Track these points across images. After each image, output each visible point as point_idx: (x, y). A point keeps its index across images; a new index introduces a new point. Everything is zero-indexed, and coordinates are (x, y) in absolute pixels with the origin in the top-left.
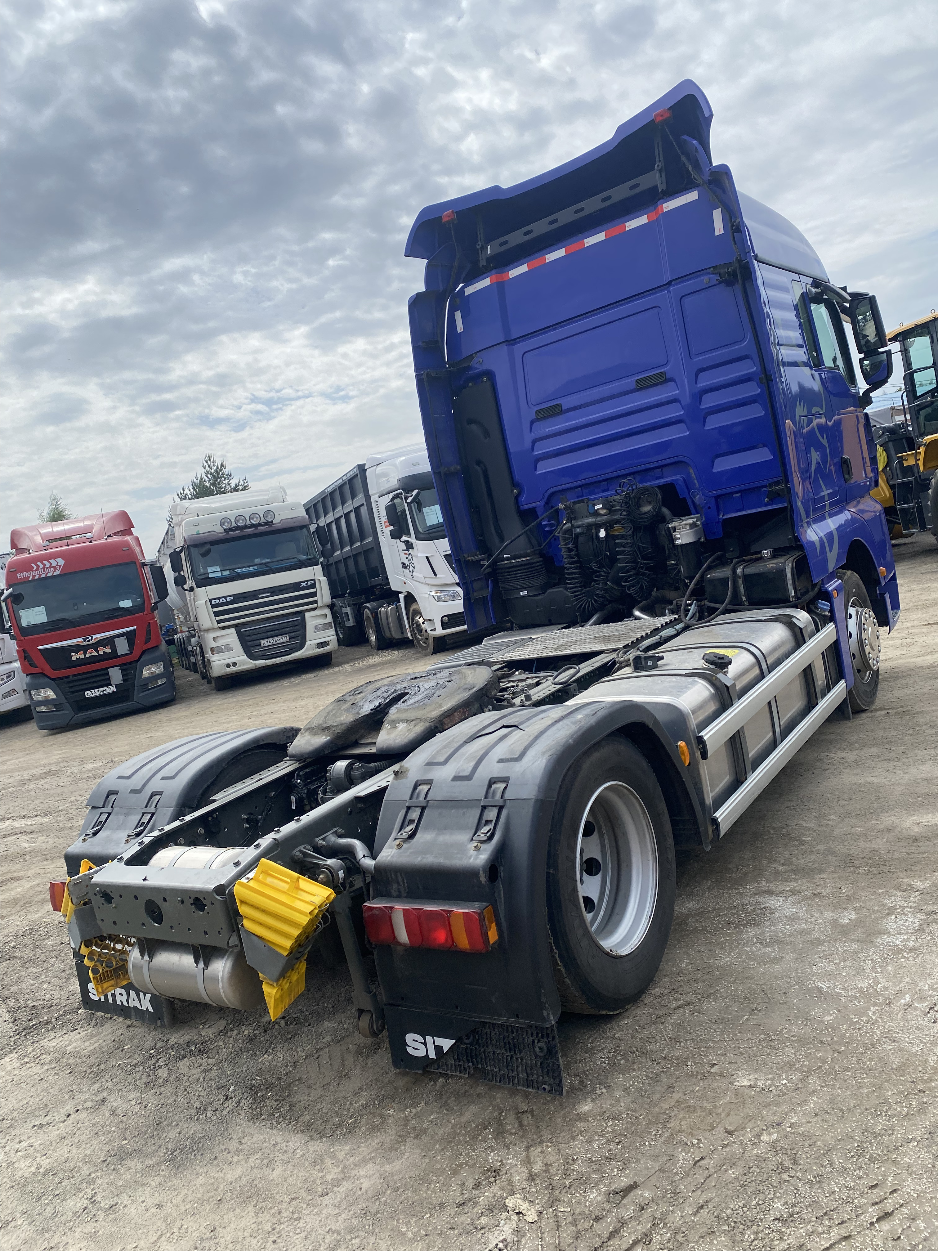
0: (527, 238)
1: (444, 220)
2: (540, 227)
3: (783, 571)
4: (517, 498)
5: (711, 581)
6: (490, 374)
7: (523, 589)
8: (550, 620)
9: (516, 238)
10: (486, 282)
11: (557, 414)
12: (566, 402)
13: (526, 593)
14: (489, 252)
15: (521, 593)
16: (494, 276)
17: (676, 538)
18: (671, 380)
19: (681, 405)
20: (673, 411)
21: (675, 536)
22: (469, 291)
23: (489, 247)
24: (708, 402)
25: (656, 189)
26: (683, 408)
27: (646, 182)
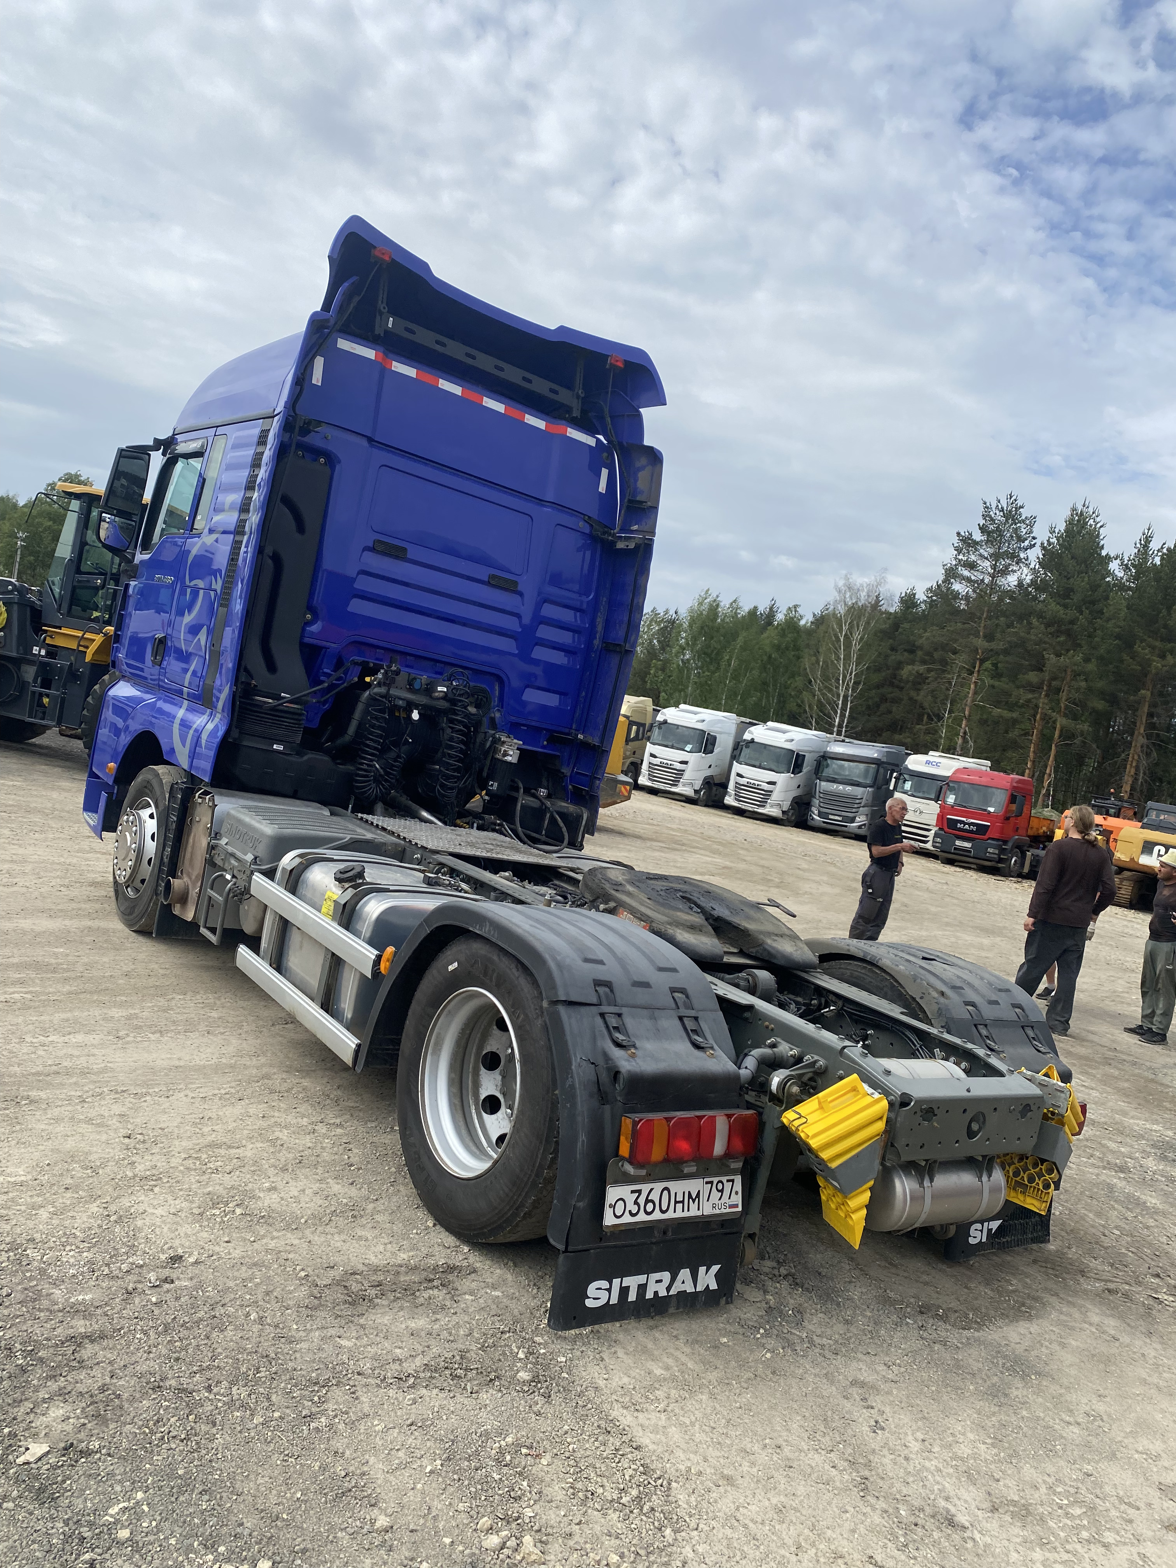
0: (437, 347)
1: (375, 253)
2: (456, 350)
3: (581, 816)
4: (306, 624)
6: (331, 460)
7: (279, 742)
8: (296, 792)
9: (425, 337)
10: (369, 353)
11: (397, 557)
12: (413, 552)
13: (281, 748)
14: (389, 325)
15: (275, 747)
16: (381, 354)
17: (506, 754)
18: (521, 594)
19: (520, 622)
20: (511, 624)
21: (505, 751)
22: (344, 344)
23: (391, 319)
24: (544, 632)
25: (569, 410)
26: (521, 625)
27: (564, 396)
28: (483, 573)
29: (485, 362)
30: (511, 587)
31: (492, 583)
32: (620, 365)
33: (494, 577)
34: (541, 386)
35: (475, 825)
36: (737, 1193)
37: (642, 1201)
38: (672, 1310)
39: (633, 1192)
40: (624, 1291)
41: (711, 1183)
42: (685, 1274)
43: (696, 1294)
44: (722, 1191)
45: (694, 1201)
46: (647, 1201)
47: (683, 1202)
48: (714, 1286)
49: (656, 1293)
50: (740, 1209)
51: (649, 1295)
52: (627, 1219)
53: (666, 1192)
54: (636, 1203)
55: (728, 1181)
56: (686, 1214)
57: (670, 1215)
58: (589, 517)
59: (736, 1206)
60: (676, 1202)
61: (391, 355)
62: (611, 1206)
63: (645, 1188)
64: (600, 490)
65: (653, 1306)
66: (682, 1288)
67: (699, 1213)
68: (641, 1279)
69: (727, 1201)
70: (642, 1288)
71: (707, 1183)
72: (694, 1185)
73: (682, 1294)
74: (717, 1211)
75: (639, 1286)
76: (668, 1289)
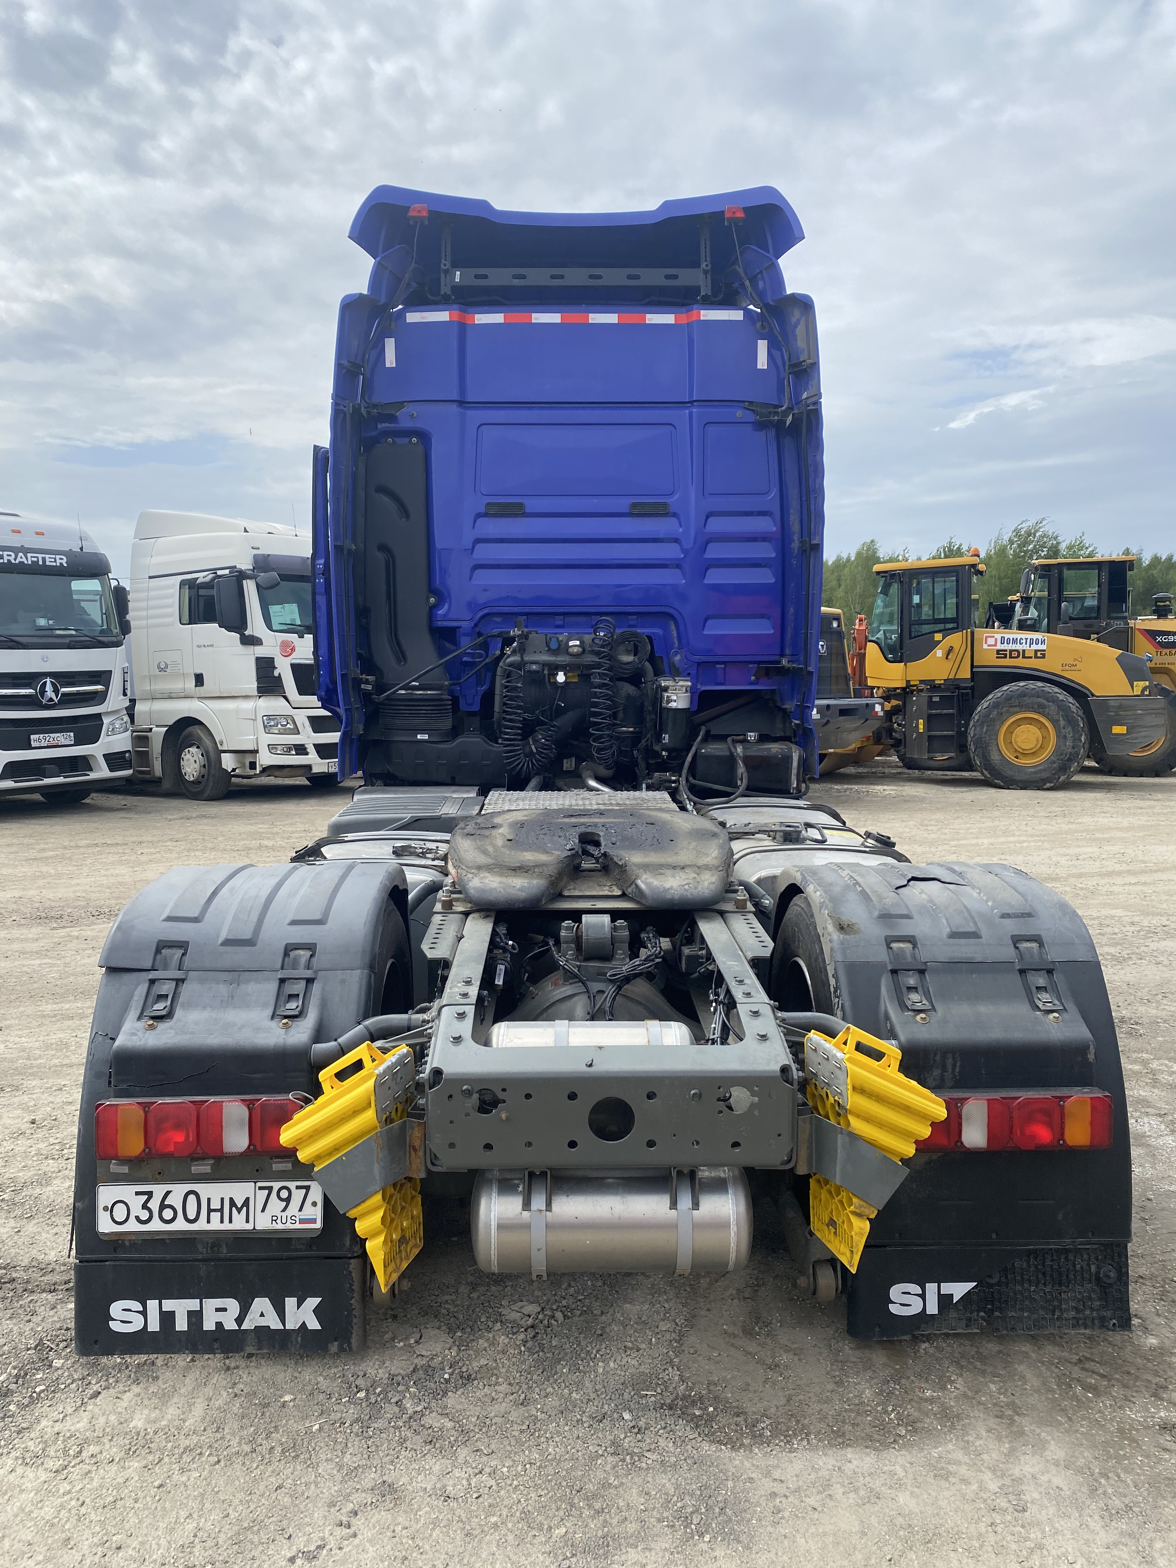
0: (517, 282)
1: (411, 214)
2: (538, 277)
3: (788, 759)
4: (433, 608)
5: (706, 757)
6: (424, 437)
7: (423, 731)
8: (453, 778)
9: (500, 277)
10: (443, 316)
12: (531, 504)
13: (426, 737)
14: (457, 280)
15: (419, 737)
16: (456, 313)
17: (669, 701)
18: (675, 515)
19: (681, 546)
20: (670, 552)
21: (668, 697)
22: (413, 317)
23: (458, 273)
24: (714, 552)
25: (697, 290)
26: (683, 551)
27: (688, 277)
28: (623, 504)
29: (576, 277)
30: (660, 511)
31: (639, 511)
32: (740, 215)
33: (634, 505)
34: (653, 277)
35: (644, 786)
36: (314, 1204)
37: (154, 1205)
38: (250, 1349)
39: (137, 1193)
40: (168, 1318)
41: (270, 1189)
42: (262, 1304)
43: (285, 1334)
44: (288, 1200)
45: (239, 1211)
46: (163, 1206)
47: (221, 1210)
48: (314, 1324)
49: (219, 1325)
50: (318, 1225)
51: (209, 1325)
52: (132, 1226)
53: (192, 1197)
54: (145, 1206)
55: (298, 1187)
56: (226, 1226)
57: (201, 1225)
58: (751, 403)
59: (314, 1221)
60: (210, 1211)
61: (470, 309)
62: (105, 1209)
63: (158, 1190)
64: (759, 366)
65: (216, 1340)
66: (262, 1322)
67: (250, 1227)
68: (193, 1304)
69: (297, 1214)
70: (195, 1317)
71: (261, 1188)
72: (240, 1191)
73: (262, 1332)
74: (280, 1226)
75: (190, 1313)
76: (240, 1320)
